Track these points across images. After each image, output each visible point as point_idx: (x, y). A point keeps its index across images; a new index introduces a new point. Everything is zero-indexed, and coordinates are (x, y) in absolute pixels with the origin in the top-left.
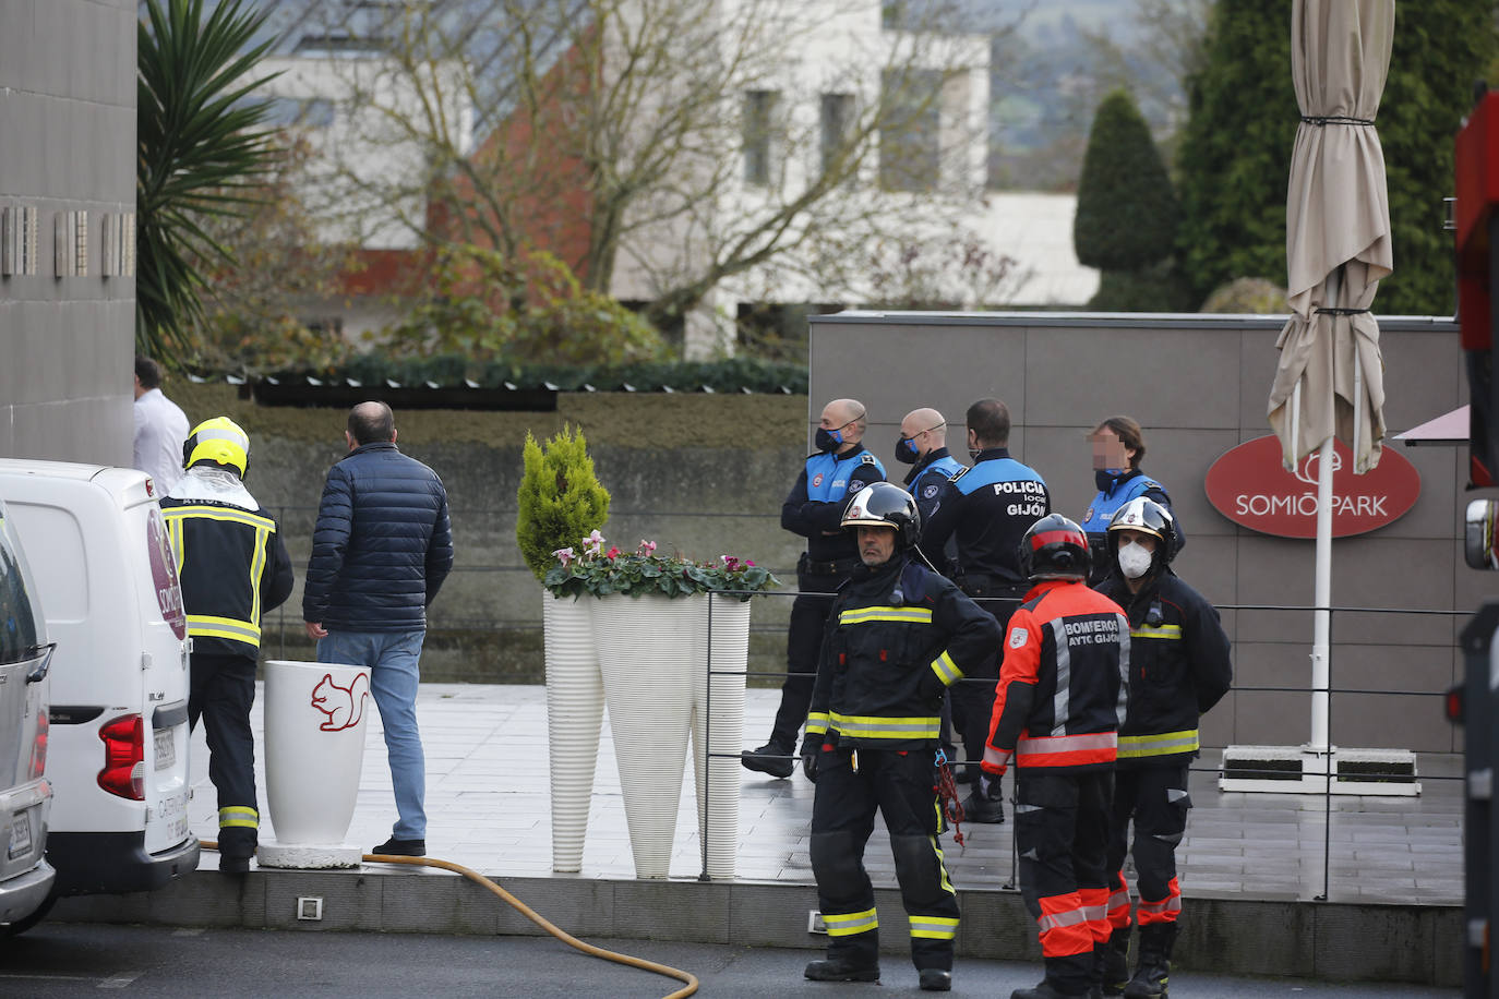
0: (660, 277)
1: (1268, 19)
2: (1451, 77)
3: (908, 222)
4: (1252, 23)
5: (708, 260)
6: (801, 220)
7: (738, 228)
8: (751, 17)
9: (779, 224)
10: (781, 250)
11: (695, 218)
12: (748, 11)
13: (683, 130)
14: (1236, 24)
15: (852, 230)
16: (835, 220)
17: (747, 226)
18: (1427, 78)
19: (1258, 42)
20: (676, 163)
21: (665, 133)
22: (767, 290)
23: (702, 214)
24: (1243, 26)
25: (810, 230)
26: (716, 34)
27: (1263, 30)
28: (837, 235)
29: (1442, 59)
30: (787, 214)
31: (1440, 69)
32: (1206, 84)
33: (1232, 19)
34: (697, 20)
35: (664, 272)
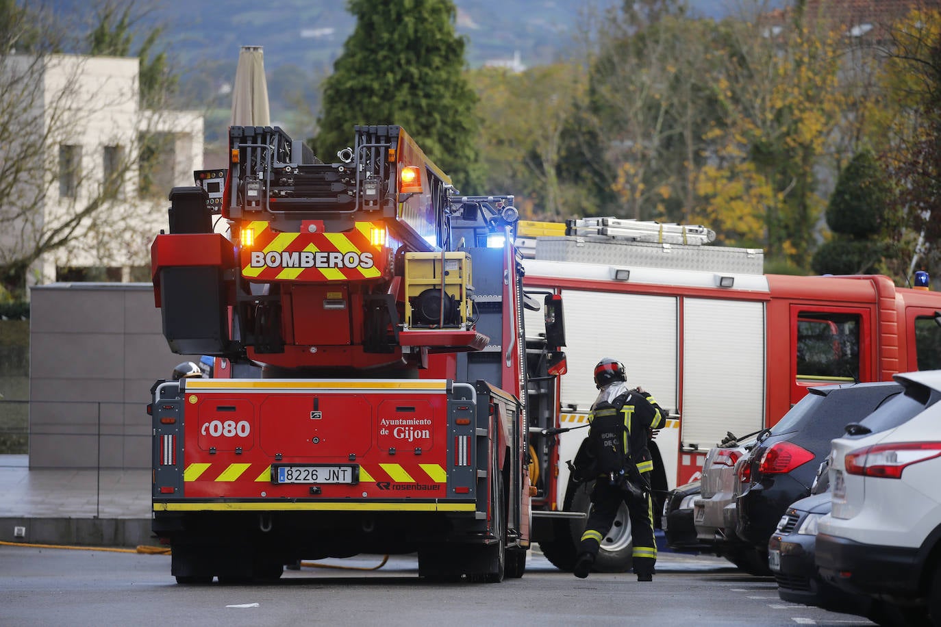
0: (6, 253)
1: (352, 108)
2: (453, 140)
3: (147, 222)
4: (343, 110)
5: (33, 244)
6: (86, 222)
7: (51, 226)
8: (56, 109)
9: (74, 224)
10: (76, 238)
11: (27, 220)
12: (54, 105)
13: (17, 171)
14: (334, 111)
15: (115, 227)
16: (105, 221)
17: (56, 225)
18: (440, 141)
19: (346, 121)
20: (14, 190)
21: (8, 173)
22: (68, 260)
23: (30, 218)
24: (337, 112)
25: (94, 226)
26: (35, 118)
27: (349, 114)
28: (108, 229)
29: (448, 130)
30: (79, 218)
31: (447, 136)
32: (318, 144)
33: (332, 107)
34: (25, 110)
35: (10, 250)
